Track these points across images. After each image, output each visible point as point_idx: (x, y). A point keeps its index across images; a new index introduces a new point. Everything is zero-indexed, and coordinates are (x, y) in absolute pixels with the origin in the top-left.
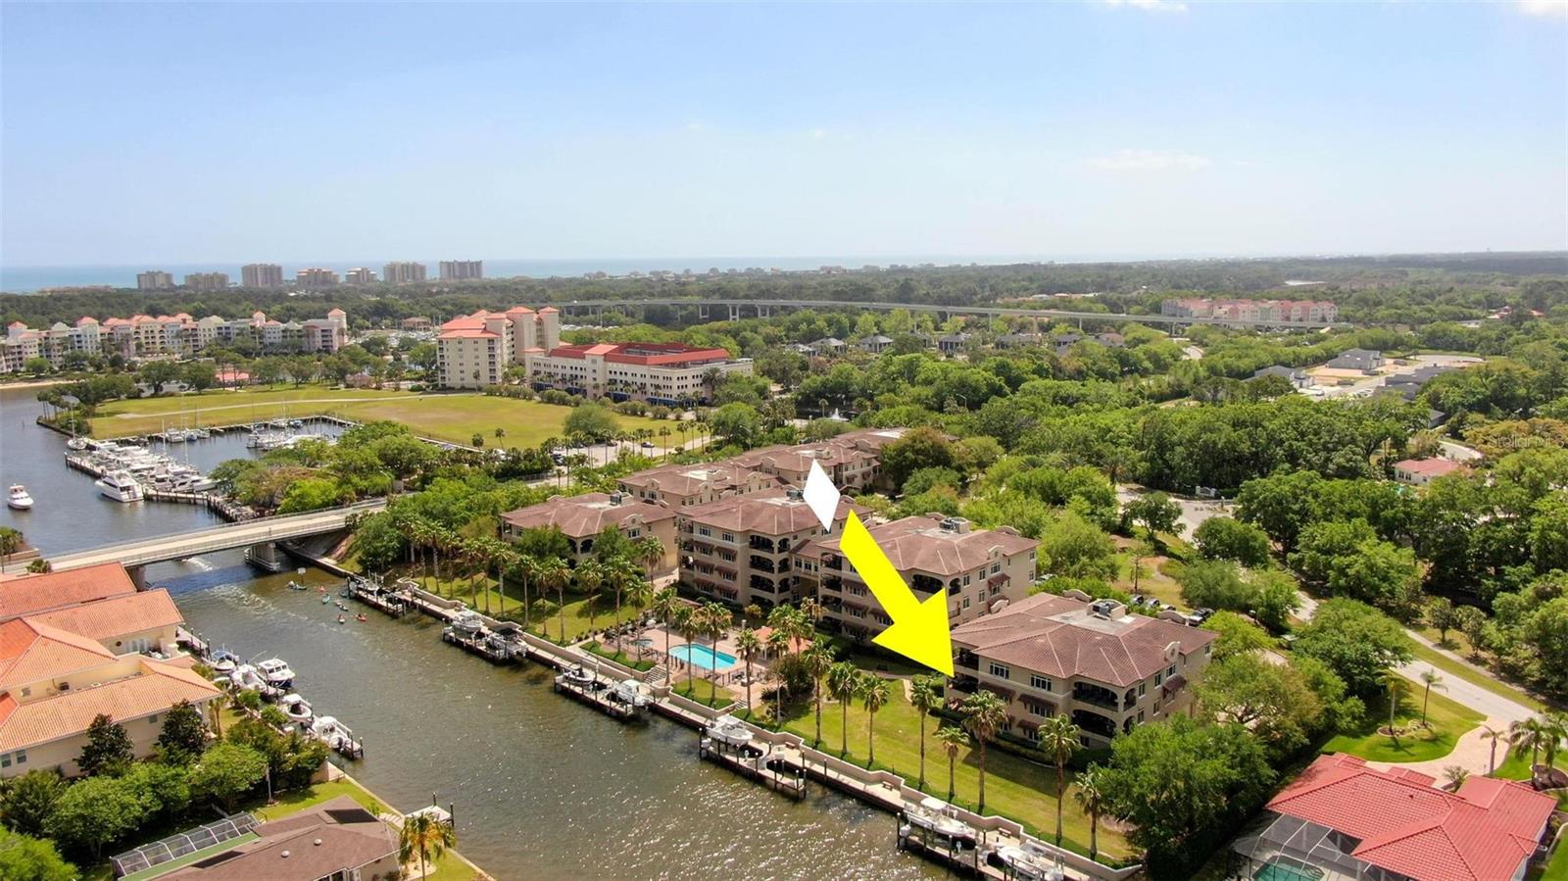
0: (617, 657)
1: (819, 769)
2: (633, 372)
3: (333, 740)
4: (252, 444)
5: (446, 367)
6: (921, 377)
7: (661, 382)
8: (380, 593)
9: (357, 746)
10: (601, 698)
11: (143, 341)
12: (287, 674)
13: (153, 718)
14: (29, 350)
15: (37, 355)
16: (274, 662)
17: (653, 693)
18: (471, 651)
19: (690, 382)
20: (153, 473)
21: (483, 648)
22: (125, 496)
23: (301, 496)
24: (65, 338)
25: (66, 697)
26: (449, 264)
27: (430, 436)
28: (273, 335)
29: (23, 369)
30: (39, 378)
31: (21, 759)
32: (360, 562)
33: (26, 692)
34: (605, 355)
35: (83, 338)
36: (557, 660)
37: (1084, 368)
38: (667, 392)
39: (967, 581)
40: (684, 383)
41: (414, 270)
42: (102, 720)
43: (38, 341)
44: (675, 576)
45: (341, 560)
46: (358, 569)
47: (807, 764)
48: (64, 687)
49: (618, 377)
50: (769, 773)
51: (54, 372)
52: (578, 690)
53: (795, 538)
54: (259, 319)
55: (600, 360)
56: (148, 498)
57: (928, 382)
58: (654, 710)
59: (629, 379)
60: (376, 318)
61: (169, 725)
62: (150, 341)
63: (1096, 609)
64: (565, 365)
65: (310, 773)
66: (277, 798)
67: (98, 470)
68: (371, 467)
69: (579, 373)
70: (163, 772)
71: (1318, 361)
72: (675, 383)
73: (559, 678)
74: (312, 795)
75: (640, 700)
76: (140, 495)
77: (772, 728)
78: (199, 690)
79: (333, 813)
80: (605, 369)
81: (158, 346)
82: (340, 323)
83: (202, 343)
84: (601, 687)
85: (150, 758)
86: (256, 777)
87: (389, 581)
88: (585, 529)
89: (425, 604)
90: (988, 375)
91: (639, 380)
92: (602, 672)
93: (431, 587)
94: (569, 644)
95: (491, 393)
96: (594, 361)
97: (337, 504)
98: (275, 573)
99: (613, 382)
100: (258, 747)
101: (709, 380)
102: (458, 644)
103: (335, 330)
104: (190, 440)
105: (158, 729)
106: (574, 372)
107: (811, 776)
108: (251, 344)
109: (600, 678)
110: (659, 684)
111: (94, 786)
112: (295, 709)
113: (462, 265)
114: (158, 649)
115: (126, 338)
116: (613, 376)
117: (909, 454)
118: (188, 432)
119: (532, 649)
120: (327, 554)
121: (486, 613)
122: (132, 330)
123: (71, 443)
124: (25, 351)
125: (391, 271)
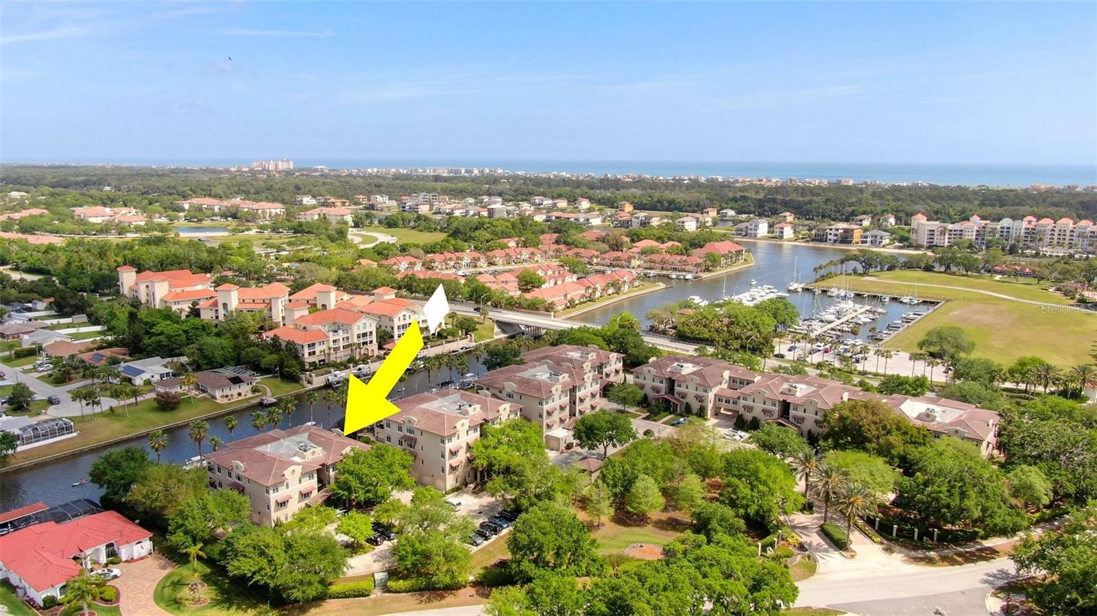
11: (1056, 237)
39: (388, 425)
48: (304, 328)
115: (1043, 233)
124: (964, 233)
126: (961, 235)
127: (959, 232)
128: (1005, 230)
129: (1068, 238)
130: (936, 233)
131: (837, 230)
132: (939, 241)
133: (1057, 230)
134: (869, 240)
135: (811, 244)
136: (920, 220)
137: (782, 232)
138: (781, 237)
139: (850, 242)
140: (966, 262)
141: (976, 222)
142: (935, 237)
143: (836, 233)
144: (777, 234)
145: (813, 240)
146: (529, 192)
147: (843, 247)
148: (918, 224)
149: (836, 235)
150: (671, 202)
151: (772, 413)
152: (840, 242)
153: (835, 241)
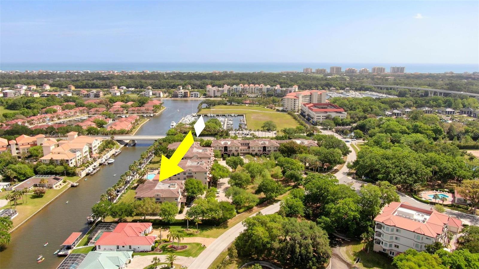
2: (312, 113)
5: (285, 105)
7: (314, 117)
19: (321, 118)
24: (234, 89)
26: (393, 68)
28: (279, 91)
33: (55, 153)
35: (238, 89)
38: (315, 120)
39: (178, 174)
40: (319, 118)
41: (382, 70)
42: (52, 159)
43: (227, 89)
48: (59, 153)
51: (228, 96)
54: (278, 87)
61: (60, 161)
63: (170, 185)
65: (75, 175)
66: (66, 175)
72: (316, 117)
80: (308, 111)
82: (295, 89)
83: (263, 92)
86: (63, 171)
95: (289, 114)
96: (307, 108)
101: (327, 118)
113: (398, 68)
115: (247, 90)
125: (374, 69)
126: (223, 92)
128: (236, 89)
129: (253, 91)
131: (181, 92)
133: (250, 88)
134: (193, 95)
135: (173, 99)
136: (209, 87)
137: (160, 95)
138: (160, 97)
139: (187, 97)
140: (238, 101)
141: (226, 87)
142: (216, 93)
143: (181, 93)
144: (158, 96)
145: (173, 97)
146: (7, 82)
147: (185, 99)
148: (209, 89)
150: (93, 84)
151: (261, 150)
152: (183, 97)
153: (181, 97)
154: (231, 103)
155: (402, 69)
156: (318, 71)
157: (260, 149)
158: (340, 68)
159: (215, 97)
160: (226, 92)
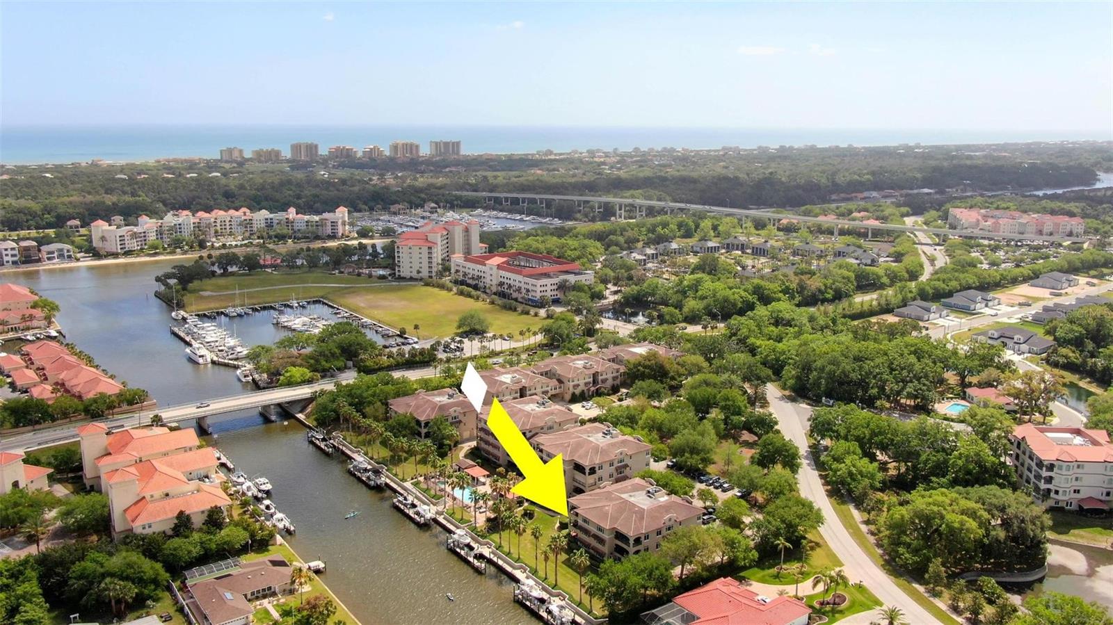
0: (426, 491)
1: (495, 559)
2: (515, 279)
3: (281, 525)
4: (275, 321)
5: (401, 264)
6: (700, 293)
7: (530, 288)
8: (324, 440)
9: (292, 528)
10: (411, 512)
11: (219, 228)
12: (268, 487)
13: (203, 512)
14: (150, 234)
15: (155, 238)
16: (263, 480)
17: (437, 513)
18: (359, 479)
19: (549, 288)
20: (217, 344)
21: (364, 479)
22: (201, 361)
23: (290, 376)
24: (172, 227)
25: (167, 501)
26: (436, 143)
27: (379, 322)
28: (299, 224)
29: (146, 247)
30: (156, 254)
31: (150, 527)
32: (316, 420)
33: (152, 496)
34: (498, 265)
35: (182, 226)
36: (399, 489)
37: (823, 288)
38: (534, 294)
39: (600, 468)
40: (544, 289)
41: (412, 148)
42: (181, 513)
43: (156, 229)
44: (474, 444)
45: (308, 416)
46: (315, 423)
47: (492, 556)
48: (167, 495)
49: (505, 281)
50: (471, 559)
51: (165, 249)
52: (402, 507)
53: (530, 432)
54: (292, 213)
55: (495, 268)
56: (213, 362)
57: (703, 298)
58: (435, 521)
59: (511, 282)
60: (372, 204)
61: (209, 516)
62: (223, 227)
63: (649, 492)
64: (473, 269)
65: (268, 541)
66: (252, 551)
67: (188, 339)
68: (333, 355)
69: (482, 274)
70: (206, 537)
71: (1026, 279)
72: (539, 289)
73: (395, 500)
74: (268, 551)
75: (428, 516)
76: (209, 360)
77: (482, 536)
78: (223, 501)
79: (271, 561)
80: (498, 274)
81: (228, 231)
82: (343, 217)
83: (255, 229)
84: (414, 506)
85: (200, 530)
86: (243, 542)
87: (329, 432)
88: (428, 415)
89: (344, 449)
90: (743, 294)
91: (518, 284)
92: (417, 497)
93: (348, 440)
94: (406, 481)
95: (427, 284)
96: (491, 269)
97: (310, 381)
98: (273, 422)
99: (501, 284)
100: (245, 529)
101: (562, 287)
102: (354, 475)
103: (340, 222)
104: (240, 316)
105: (204, 517)
106: (480, 274)
107: (490, 561)
108: (285, 231)
109: (416, 502)
110: (440, 508)
111: (177, 542)
112: (268, 507)
113: (446, 144)
114: (207, 477)
115: (209, 226)
116: (502, 280)
117: (641, 368)
118: (239, 310)
119: (388, 481)
120: (301, 412)
121: (372, 458)
122: (213, 220)
123: (173, 314)
124: (147, 235)
125: (395, 148)
126: (145, 236)
127: (143, 235)
128: (178, 226)
129: (228, 227)
130: (126, 238)
132: (130, 246)
133: (218, 221)
134: (56, 255)
136: (101, 226)
139: (34, 261)
141: (148, 223)
142: (126, 242)
143: (14, 252)
147: (31, 268)
148: (103, 231)
149: (13, 256)
151: (589, 383)
152: (24, 263)
153: (14, 263)
154: (225, 270)
155: (457, 145)
156: (261, 156)
157: (587, 380)
158: (316, 146)
159: (128, 253)
160: (152, 237)
